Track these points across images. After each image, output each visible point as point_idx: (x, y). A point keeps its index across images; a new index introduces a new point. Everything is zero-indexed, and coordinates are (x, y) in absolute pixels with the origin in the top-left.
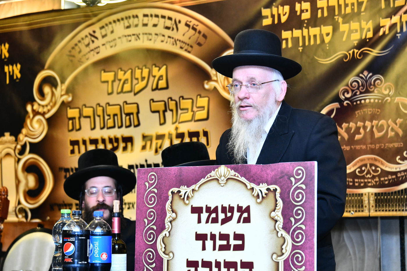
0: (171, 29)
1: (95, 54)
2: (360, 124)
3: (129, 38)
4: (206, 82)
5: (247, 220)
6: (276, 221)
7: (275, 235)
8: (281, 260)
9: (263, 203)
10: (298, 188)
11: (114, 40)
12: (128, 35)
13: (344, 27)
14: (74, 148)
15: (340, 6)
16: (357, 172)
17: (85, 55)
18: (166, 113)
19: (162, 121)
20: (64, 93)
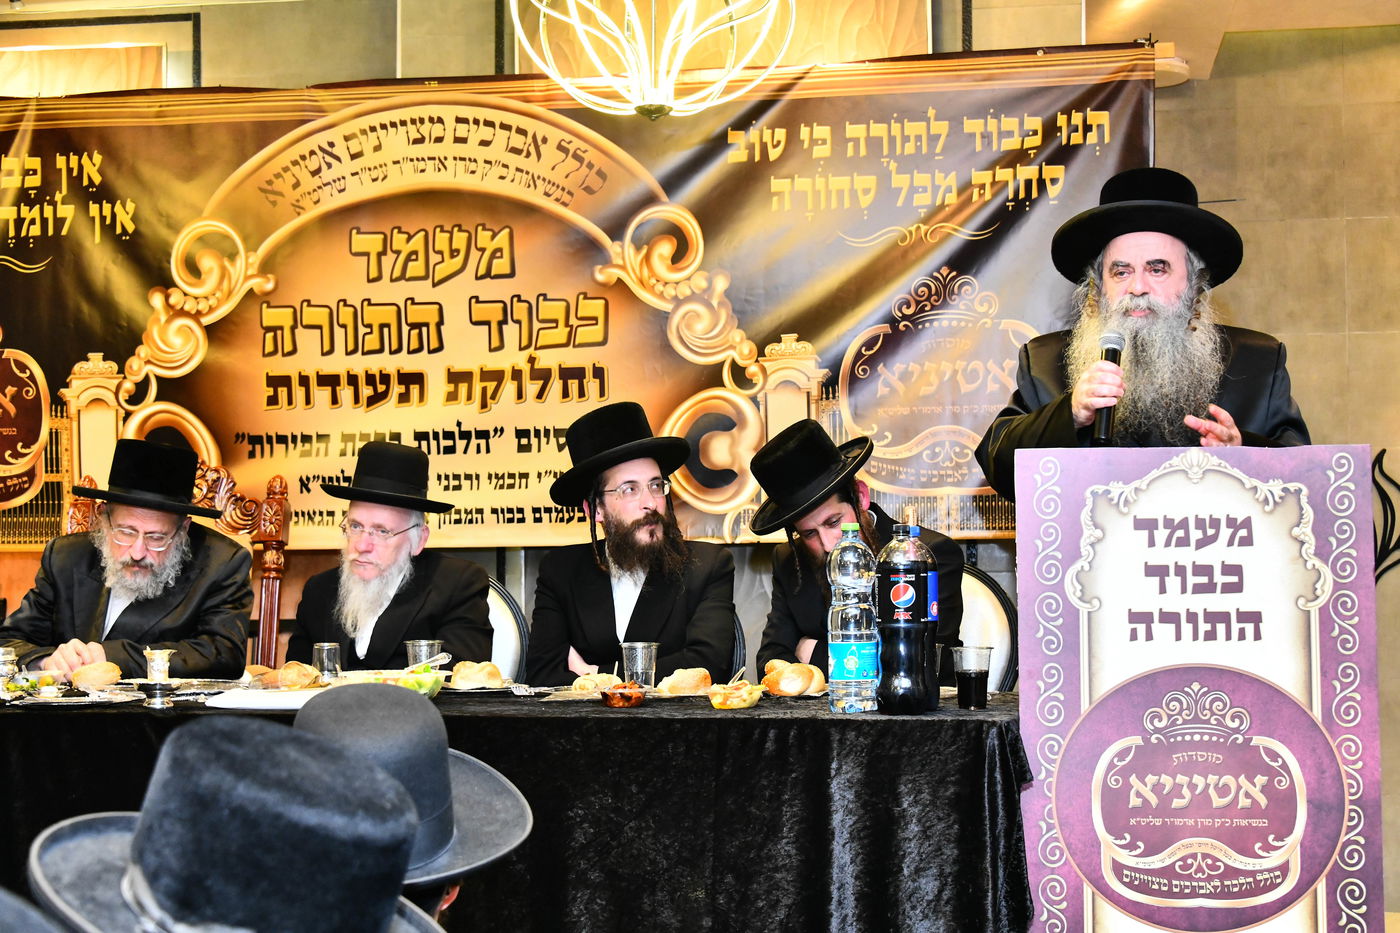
0: (524, 154)
1: (335, 192)
2: (929, 366)
3: (421, 165)
4: (599, 267)
5: (1247, 541)
6: (1302, 543)
7: (1301, 566)
8: (1314, 609)
9: (1276, 512)
10: (1340, 488)
11: (381, 166)
12: (418, 159)
13: (900, 181)
14: (276, 392)
15: (892, 140)
16: (924, 456)
17: (309, 193)
18: (504, 327)
19: (495, 343)
20: (255, 272)
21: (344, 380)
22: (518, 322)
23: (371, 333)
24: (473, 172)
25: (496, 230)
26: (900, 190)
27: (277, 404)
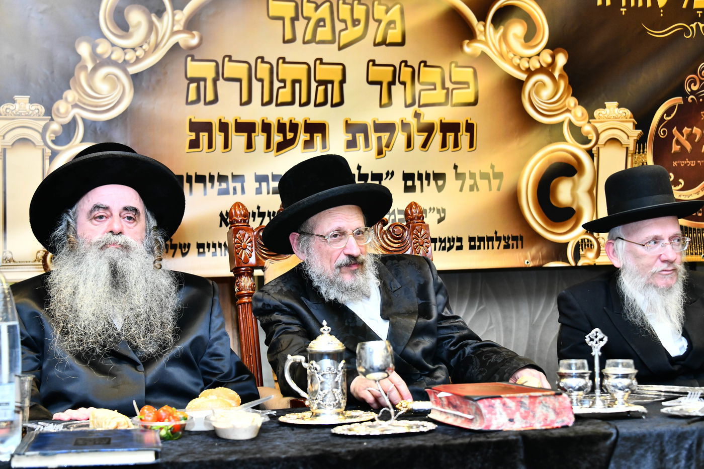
4: (467, 41)
14: (198, 137)
18: (393, 87)
19: (385, 100)
20: (181, 28)
21: (259, 128)
22: (404, 83)
23: (284, 87)
25: (390, 6)
27: (198, 147)
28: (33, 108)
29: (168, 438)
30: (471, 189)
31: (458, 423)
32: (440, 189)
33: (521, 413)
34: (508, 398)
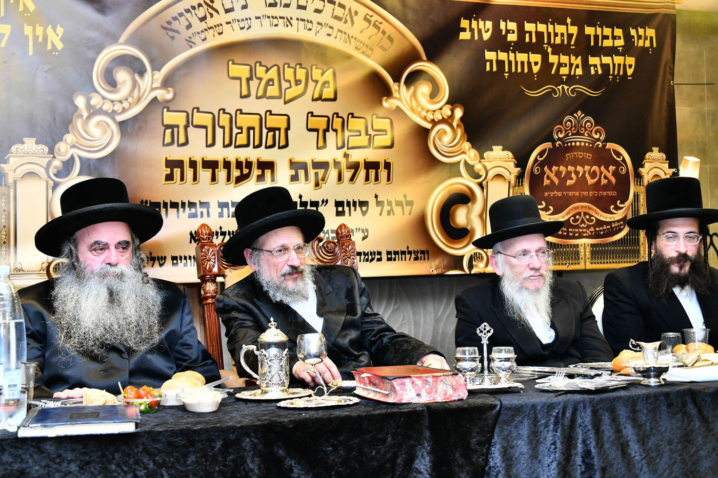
0: (343, 20)
1: (216, 34)
2: (571, 168)
3: (275, 22)
4: (385, 98)
11: (247, 19)
12: (273, 17)
13: (553, 59)
14: (172, 172)
15: (549, 34)
16: (571, 221)
17: (198, 33)
18: (327, 133)
19: (321, 144)
20: (159, 86)
21: (221, 165)
22: (336, 131)
23: (241, 133)
24: (310, 30)
25: (325, 70)
26: (553, 64)
27: (173, 180)
28: (39, 148)
29: (146, 412)
30: (389, 213)
31: (377, 397)
32: (364, 213)
33: (426, 389)
34: (416, 377)
